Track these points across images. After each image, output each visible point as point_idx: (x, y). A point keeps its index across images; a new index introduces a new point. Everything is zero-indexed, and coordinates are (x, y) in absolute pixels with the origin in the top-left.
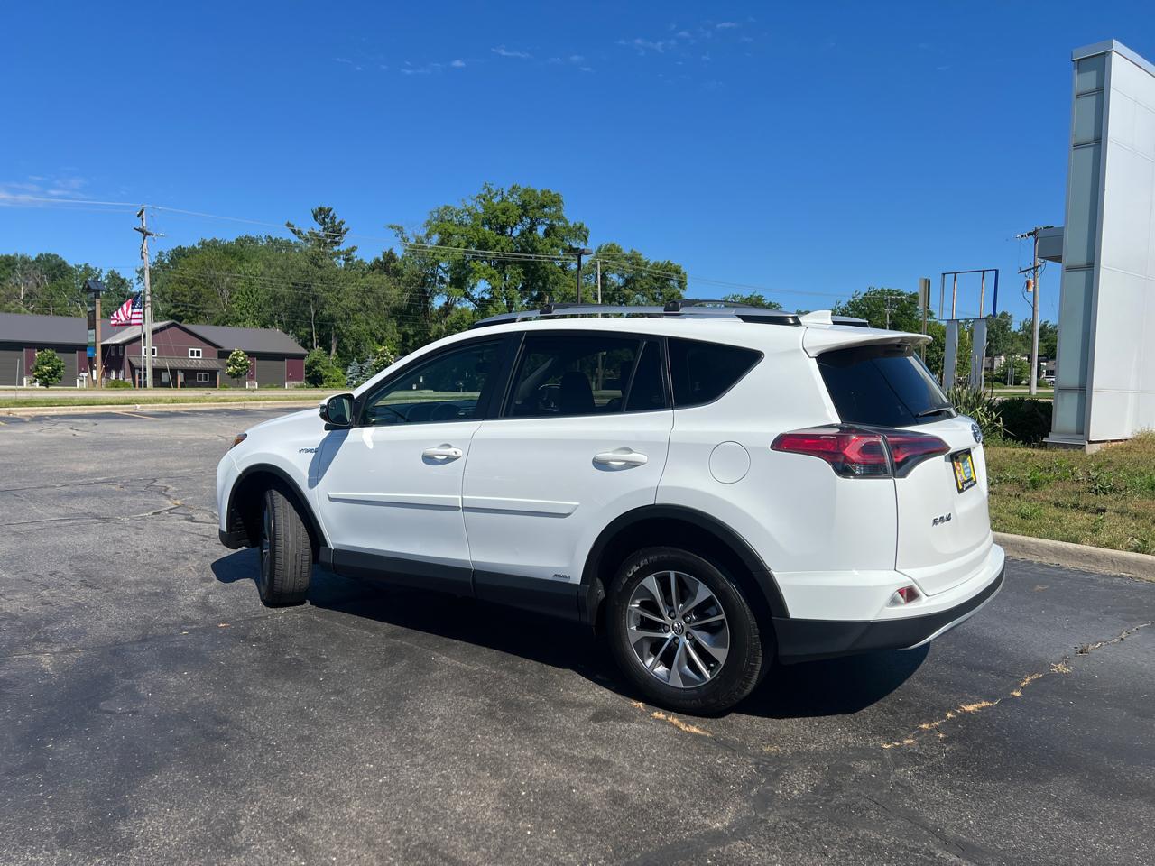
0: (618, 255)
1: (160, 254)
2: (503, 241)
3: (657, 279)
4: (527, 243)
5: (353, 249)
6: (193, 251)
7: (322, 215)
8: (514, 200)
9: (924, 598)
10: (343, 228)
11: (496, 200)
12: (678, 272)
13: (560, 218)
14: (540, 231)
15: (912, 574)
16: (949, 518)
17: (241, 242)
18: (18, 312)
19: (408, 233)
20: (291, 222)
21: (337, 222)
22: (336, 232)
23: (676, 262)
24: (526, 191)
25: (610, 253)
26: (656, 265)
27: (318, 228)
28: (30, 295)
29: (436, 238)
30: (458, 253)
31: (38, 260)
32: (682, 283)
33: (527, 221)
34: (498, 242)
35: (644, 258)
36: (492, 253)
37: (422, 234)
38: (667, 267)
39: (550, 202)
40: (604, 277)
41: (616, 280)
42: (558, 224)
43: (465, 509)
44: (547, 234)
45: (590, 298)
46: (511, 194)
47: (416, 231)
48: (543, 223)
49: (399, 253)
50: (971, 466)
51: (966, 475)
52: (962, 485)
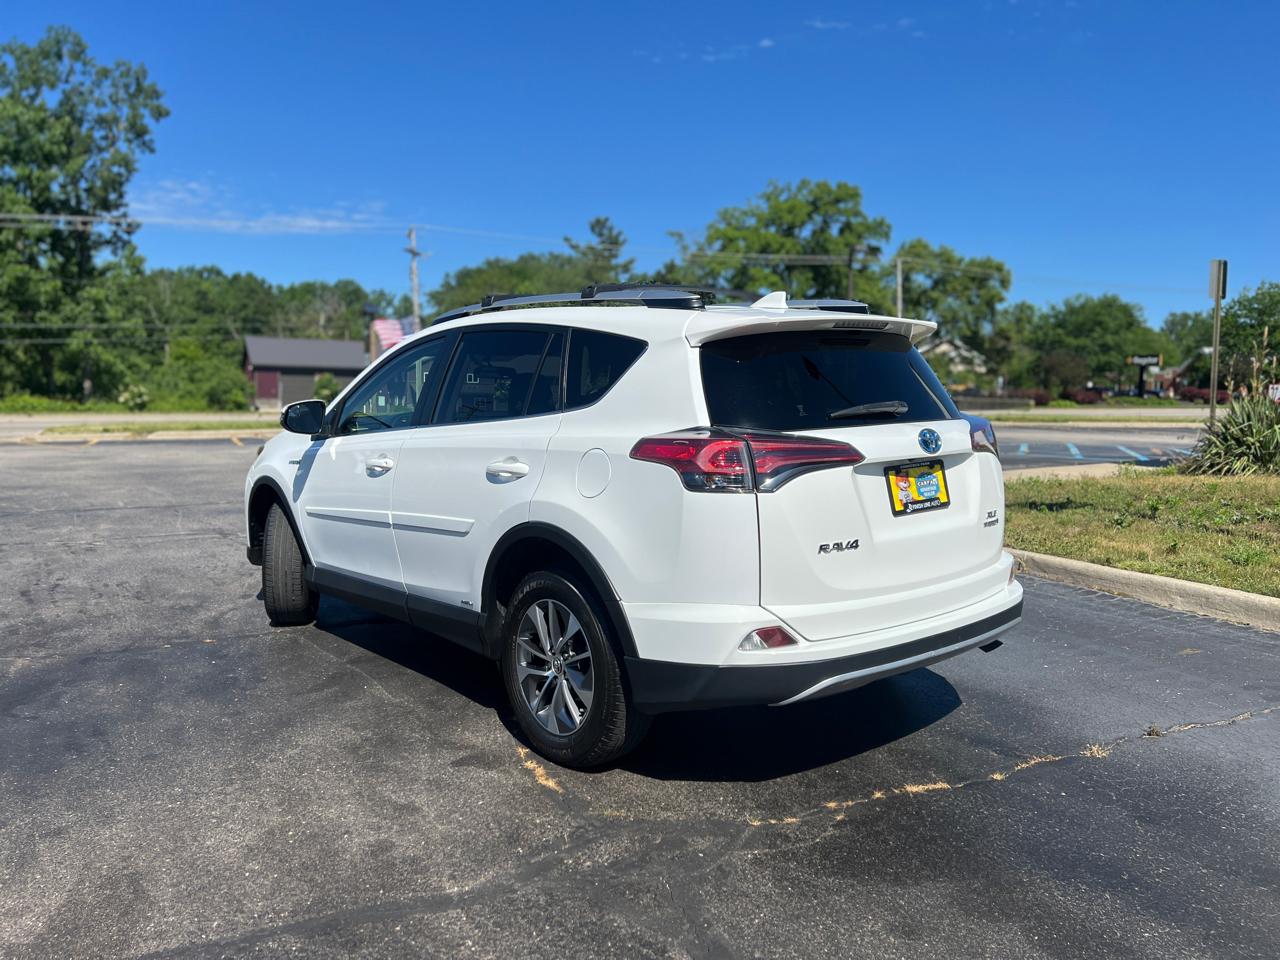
0: (924, 253)
1: (447, 276)
2: (789, 242)
3: (973, 279)
4: (819, 245)
5: (631, 262)
6: (479, 271)
7: (598, 226)
8: (805, 196)
9: (802, 643)
10: (621, 238)
11: (783, 197)
12: (999, 268)
13: (857, 214)
14: (834, 230)
15: (782, 613)
16: (855, 545)
17: (523, 259)
18: (318, 337)
19: (688, 240)
20: (569, 236)
21: (615, 232)
22: (614, 242)
23: (997, 258)
24: (818, 186)
25: (915, 251)
26: (972, 263)
27: (594, 241)
28: (329, 320)
29: (717, 245)
30: (738, 259)
31: (337, 286)
32: (1004, 283)
33: (818, 219)
34: (782, 246)
35: (957, 254)
36: (774, 258)
37: (702, 240)
38: (986, 264)
39: (846, 195)
40: (906, 279)
41: (921, 280)
42: (854, 221)
43: (397, 526)
44: (842, 231)
45: (888, 304)
46: (800, 189)
47: (695, 237)
48: (837, 221)
49: (679, 262)
50: (942, 483)
51: (922, 494)
52: (906, 506)
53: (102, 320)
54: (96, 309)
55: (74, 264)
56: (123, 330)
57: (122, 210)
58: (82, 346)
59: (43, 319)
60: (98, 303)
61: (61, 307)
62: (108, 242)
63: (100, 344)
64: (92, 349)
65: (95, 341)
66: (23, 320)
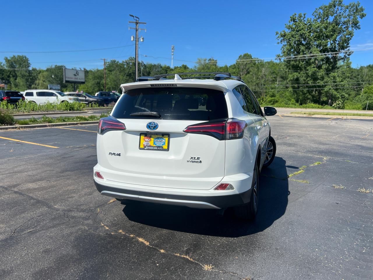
9: (105, 180)
16: (119, 155)
50: (167, 142)
51: (156, 144)
52: (145, 147)
53: (335, 82)
54: (334, 79)
55: (331, 67)
56: (341, 85)
57: (348, 48)
58: (328, 90)
59: (318, 83)
60: (334, 77)
61: (324, 79)
62: (342, 59)
63: (333, 89)
64: (331, 90)
65: (332, 88)
66: (313, 83)
